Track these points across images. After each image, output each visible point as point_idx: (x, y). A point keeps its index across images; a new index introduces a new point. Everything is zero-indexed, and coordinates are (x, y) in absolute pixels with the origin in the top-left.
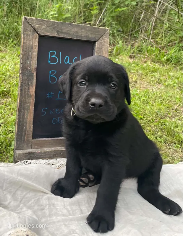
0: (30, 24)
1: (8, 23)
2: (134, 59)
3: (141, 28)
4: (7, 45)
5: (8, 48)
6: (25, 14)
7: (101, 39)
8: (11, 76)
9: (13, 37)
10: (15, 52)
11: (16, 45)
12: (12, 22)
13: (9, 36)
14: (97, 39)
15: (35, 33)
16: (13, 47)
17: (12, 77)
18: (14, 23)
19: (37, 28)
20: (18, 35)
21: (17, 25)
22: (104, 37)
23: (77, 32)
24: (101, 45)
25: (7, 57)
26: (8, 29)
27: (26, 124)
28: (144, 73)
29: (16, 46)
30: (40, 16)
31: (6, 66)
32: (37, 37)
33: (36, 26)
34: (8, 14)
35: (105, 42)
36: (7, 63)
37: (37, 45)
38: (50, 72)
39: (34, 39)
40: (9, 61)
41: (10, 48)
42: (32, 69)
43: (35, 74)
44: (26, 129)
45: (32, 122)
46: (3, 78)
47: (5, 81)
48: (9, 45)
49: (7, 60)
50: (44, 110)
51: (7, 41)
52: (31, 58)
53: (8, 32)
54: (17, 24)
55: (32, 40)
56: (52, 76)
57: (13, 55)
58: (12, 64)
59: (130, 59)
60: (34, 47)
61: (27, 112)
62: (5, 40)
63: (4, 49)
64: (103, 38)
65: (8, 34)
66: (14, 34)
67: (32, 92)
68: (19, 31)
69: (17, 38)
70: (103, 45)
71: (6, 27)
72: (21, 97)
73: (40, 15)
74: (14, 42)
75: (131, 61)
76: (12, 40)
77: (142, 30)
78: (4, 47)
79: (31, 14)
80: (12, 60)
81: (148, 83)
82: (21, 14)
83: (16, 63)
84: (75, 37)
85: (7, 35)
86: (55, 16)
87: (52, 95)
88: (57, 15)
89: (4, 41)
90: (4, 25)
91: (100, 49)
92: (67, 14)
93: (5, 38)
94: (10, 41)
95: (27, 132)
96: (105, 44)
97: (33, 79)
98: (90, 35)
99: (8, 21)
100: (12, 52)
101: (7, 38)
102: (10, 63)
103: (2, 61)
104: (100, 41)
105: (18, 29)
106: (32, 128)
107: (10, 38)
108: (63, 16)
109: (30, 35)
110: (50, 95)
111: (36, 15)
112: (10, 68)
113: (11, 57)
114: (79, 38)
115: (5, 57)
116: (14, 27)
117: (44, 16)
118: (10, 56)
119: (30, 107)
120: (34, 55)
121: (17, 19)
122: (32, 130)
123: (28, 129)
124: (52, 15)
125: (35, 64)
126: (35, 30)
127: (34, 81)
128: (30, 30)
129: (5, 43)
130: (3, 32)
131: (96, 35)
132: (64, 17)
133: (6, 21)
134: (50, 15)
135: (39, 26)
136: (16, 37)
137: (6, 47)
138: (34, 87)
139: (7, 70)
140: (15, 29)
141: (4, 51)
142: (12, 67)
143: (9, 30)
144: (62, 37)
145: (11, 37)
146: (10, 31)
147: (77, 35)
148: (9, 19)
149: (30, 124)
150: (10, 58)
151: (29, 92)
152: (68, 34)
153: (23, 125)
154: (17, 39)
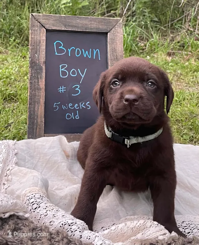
0: (37, 20)
1: (8, 17)
2: (174, 56)
3: (184, 16)
4: (8, 45)
5: (9, 48)
6: (30, 4)
7: (113, 29)
8: (16, 80)
9: (16, 35)
10: (18, 53)
11: (19, 44)
12: (13, 16)
13: (10, 33)
14: (109, 29)
15: (42, 28)
16: (15, 47)
17: (18, 81)
18: (16, 16)
19: (44, 23)
20: (21, 31)
21: (20, 19)
22: (116, 27)
23: (86, 24)
24: (114, 36)
25: (9, 59)
26: (8, 24)
27: (37, 117)
28: (184, 73)
29: (19, 46)
30: (49, 6)
31: (9, 69)
32: (44, 32)
33: (43, 21)
34: (8, 5)
35: (118, 33)
36: (9, 66)
37: (45, 39)
38: (60, 66)
39: (41, 34)
40: (12, 64)
41: (12, 48)
42: (40, 62)
43: (44, 67)
44: (37, 122)
45: (43, 115)
46: (8, 82)
47: (10, 85)
48: (10, 45)
49: (10, 63)
50: (56, 105)
51: (8, 40)
52: (39, 52)
53: (8, 29)
54: (20, 17)
55: (40, 34)
56: (62, 70)
57: (16, 57)
58: (16, 67)
59: (168, 57)
60: (42, 41)
61: (37, 105)
62: (5, 38)
63: (5, 50)
64: (115, 29)
65: (8, 31)
66: (16, 30)
67: (42, 85)
68: (22, 26)
69: (21, 35)
70: (116, 36)
71: (5, 22)
72: (31, 90)
73: (49, 4)
74: (17, 40)
75: (169, 59)
76: (14, 38)
77: (185, 19)
78: (4, 47)
79: (38, 4)
80: (16, 63)
81: (186, 84)
82: (25, 4)
83: (21, 66)
84: (84, 29)
85: (7, 33)
86: (68, 5)
87: (64, 89)
88: (71, 4)
89: (4, 40)
90: (3, 20)
91: (113, 40)
92: (83, 2)
93: (5, 36)
94: (11, 39)
95: (39, 125)
96: (119, 35)
97: (42, 72)
98: (101, 27)
99: (8, 15)
100: (15, 53)
101: (8, 36)
102: (14, 66)
103: (3, 64)
104: (112, 32)
105: (22, 23)
106: (43, 121)
107: (11, 35)
108: (79, 4)
109: (37, 30)
110: (62, 89)
111: (44, 5)
112: (14, 72)
113: (15, 59)
114: (89, 30)
115: (6, 60)
116: (16, 22)
117: (55, 6)
118: (12, 59)
119: (40, 100)
120: (42, 49)
121: (20, 11)
122: (43, 124)
123: (39, 123)
124: (64, 4)
125: (44, 58)
126: (42, 25)
127: (44, 74)
128: (38, 26)
129: (4, 43)
130: (3, 29)
131: (108, 26)
132: (80, 6)
133: (6, 15)
134: (62, 4)
135: (46, 21)
136: (19, 35)
137: (6, 48)
138: (44, 80)
139: (11, 73)
140: (18, 25)
141: (4, 52)
142: (16, 70)
143: (10, 25)
144: (70, 30)
145: (13, 34)
146: (11, 27)
147: (86, 27)
148: (9, 12)
149: (41, 117)
150: (13, 60)
151: (39, 85)
152: (76, 27)
153: (34, 118)
154: (21, 37)
